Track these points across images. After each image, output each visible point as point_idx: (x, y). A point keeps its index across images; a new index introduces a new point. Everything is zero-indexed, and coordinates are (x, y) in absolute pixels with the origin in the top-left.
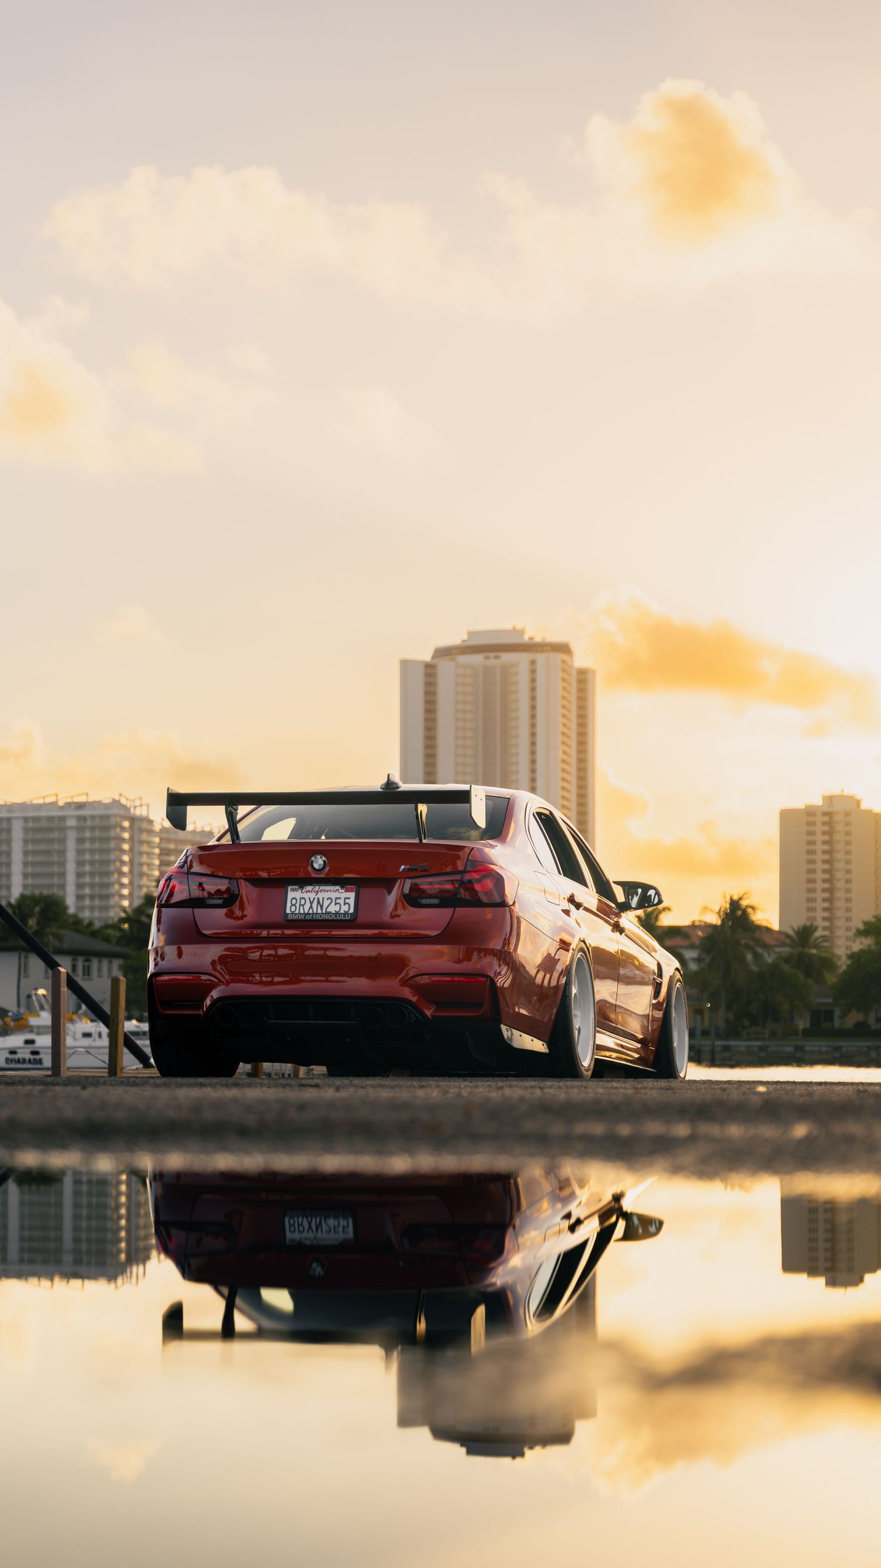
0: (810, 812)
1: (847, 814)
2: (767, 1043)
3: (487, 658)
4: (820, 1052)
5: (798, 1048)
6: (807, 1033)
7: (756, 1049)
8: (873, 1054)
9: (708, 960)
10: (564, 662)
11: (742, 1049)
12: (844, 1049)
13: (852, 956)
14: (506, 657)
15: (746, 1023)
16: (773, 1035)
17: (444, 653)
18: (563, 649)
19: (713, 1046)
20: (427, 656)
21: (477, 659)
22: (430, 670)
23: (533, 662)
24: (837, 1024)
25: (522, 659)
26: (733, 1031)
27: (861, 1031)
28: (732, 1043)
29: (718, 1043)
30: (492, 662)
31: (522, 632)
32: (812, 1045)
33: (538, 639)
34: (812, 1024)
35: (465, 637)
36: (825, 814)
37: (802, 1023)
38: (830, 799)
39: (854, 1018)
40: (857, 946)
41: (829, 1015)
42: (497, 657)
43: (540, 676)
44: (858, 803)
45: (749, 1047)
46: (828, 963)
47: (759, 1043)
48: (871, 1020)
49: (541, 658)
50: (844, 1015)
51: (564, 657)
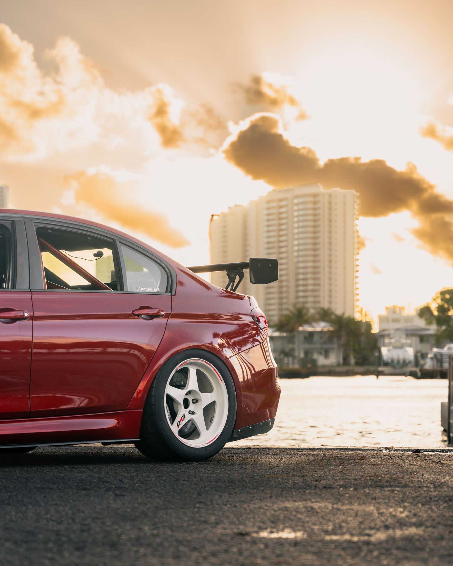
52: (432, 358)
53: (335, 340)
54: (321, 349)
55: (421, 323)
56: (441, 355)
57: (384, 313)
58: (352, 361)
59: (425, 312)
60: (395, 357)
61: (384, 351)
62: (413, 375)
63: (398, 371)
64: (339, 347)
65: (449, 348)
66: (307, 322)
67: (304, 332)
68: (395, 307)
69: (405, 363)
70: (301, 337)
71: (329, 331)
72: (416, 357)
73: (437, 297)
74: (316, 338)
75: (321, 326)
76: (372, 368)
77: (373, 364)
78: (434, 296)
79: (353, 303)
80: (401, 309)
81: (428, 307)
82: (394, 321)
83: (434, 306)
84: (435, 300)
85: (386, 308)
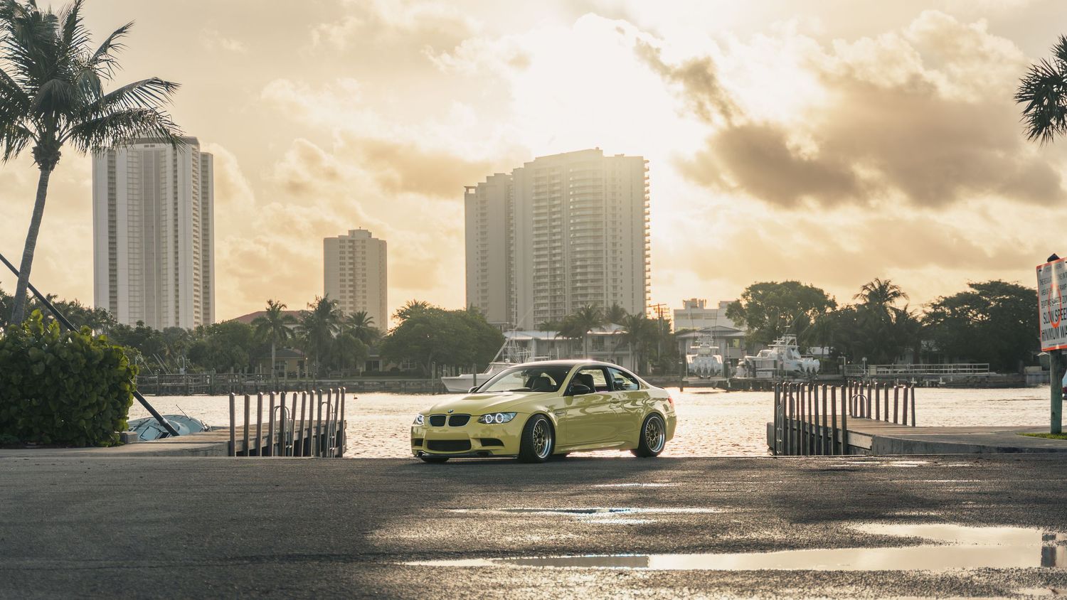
0: (342, 240)
1: (363, 241)
2: (343, 381)
3: (145, 146)
4: (373, 385)
5: (361, 383)
6: (364, 374)
7: (337, 384)
8: (403, 386)
9: (307, 332)
10: (193, 149)
11: (329, 384)
12: (386, 383)
13: (395, 329)
14: (158, 146)
15: (329, 368)
16: (346, 375)
18: (194, 141)
19: (314, 382)
21: (140, 147)
23: (175, 149)
24: (381, 369)
25: (168, 147)
26: (323, 375)
27: (394, 373)
28: (323, 381)
29: (316, 381)
30: (149, 149)
32: (368, 381)
34: (367, 369)
36: (350, 241)
37: (362, 369)
38: (353, 232)
39: (392, 365)
40: (397, 324)
41: (376, 364)
42: (154, 146)
44: (370, 234)
45: (333, 382)
47: (339, 381)
48: (400, 367)
49: (180, 146)
50: (387, 365)
51: (194, 146)
52: (743, 366)
53: (630, 344)
54: (613, 355)
55: (730, 324)
56: (754, 362)
57: (681, 307)
58: (650, 370)
59: (733, 309)
60: (702, 366)
61: (689, 358)
62: (722, 385)
63: (704, 381)
64: (633, 354)
65: (763, 354)
66: (597, 325)
67: (592, 336)
68: (694, 300)
69: (714, 373)
70: (590, 343)
71: (622, 335)
72: (726, 365)
73: (748, 294)
74: (607, 343)
75: (613, 329)
76: (672, 378)
77: (675, 373)
78: (744, 291)
79: (644, 296)
80: (702, 302)
81: (737, 304)
82: (693, 317)
83: (744, 303)
84: (744, 296)
85: (684, 301)
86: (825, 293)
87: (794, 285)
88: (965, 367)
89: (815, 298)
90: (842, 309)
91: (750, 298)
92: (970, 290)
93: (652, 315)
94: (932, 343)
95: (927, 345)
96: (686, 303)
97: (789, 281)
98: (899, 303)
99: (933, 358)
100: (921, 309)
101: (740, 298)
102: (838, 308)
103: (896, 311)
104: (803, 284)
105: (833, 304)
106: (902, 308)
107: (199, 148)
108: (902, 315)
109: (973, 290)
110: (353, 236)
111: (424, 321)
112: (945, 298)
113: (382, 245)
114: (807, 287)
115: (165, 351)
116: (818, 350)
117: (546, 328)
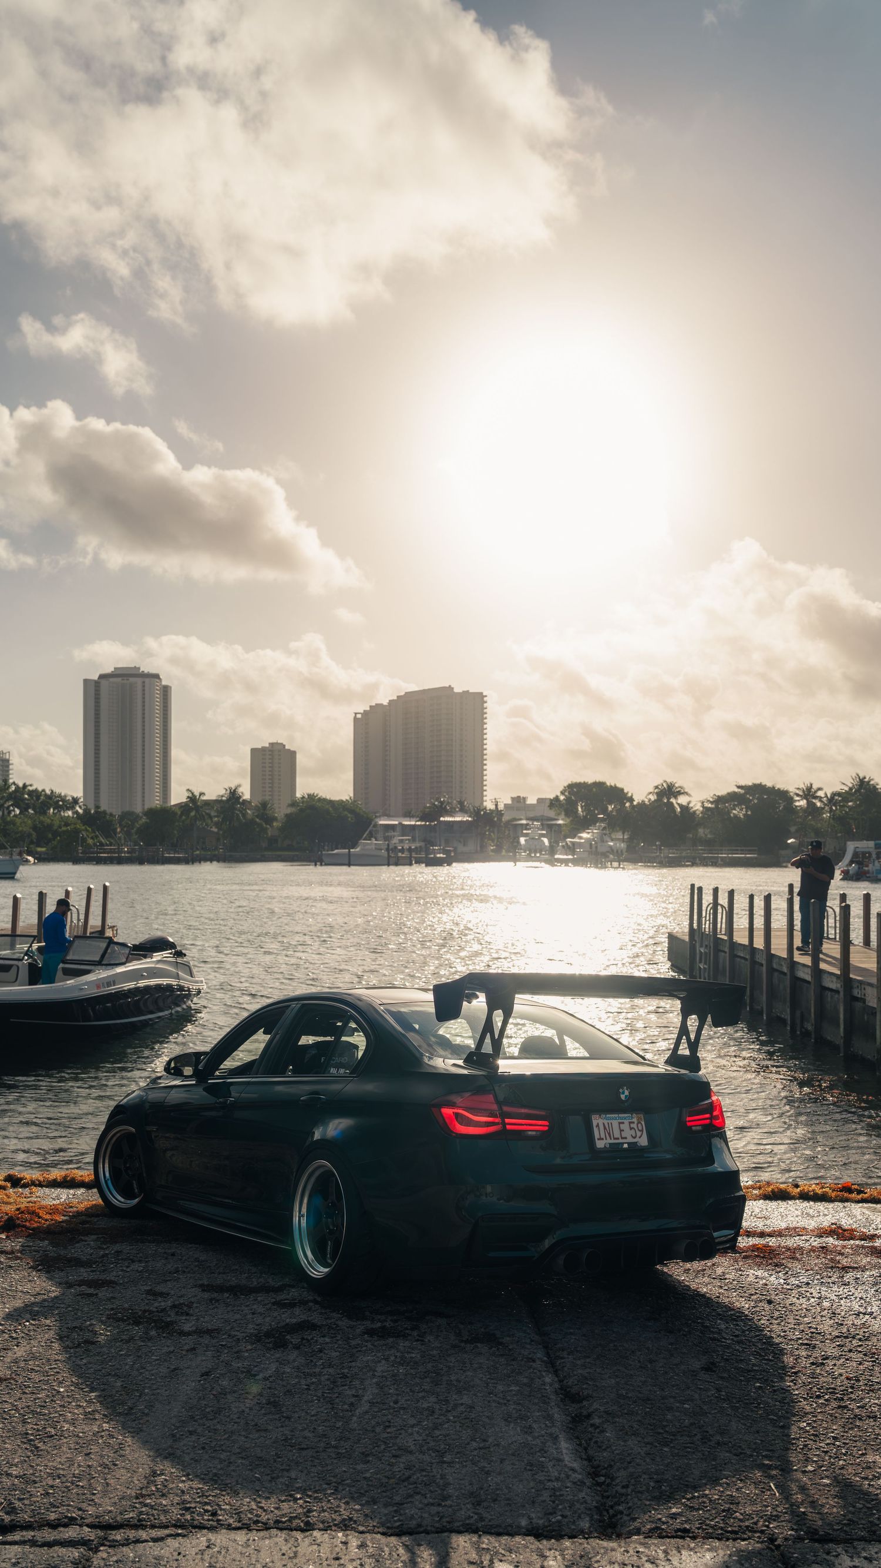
0: (263, 749)
1: (279, 751)
3: (123, 680)
4: (272, 856)
5: (263, 855)
6: (267, 848)
9: (222, 816)
10: (157, 682)
11: (237, 856)
12: (283, 856)
13: (287, 815)
14: (132, 680)
15: (240, 844)
16: (251, 849)
17: (102, 677)
18: (157, 676)
19: (227, 855)
20: (96, 678)
21: (119, 680)
22: (97, 684)
23: (144, 682)
24: (280, 845)
25: (139, 681)
26: (234, 848)
27: (290, 848)
28: (234, 853)
30: (125, 681)
31: (139, 668)
32: (269, 853)
33: (146, 672)
34: (269, 845)
35: (113, 670)
36: (270, 751)
37: (264, 845)
38: (272, 744)
39: (286, 842)
40: (289, 811)
41: (276, 841)
42: (128, 680)
43: (147, 688)
44: (284, 746)
45: (241, 854)
46: (275, 819)
47: (245, 854)
48: (296, 843)
49: (147, 680)
50: (282, 841)
51: (158, 680)
52: (563, 846)
53: (474, 829)
54: (461, 837)
55: (550, 814)
56: (573, 843)
57: (509, 802)
58: (489, 848)
59: (554, 803)
60: (532, 847)
61: (522, 840)
62: (547, 861)
63: (533, 857)
64: (477, 836)
65: (580, 838)
66: (449, 813)
67: (446, 822)
68: (519, 797)
69: (541, 852)
70: (442, 827)
71: (468, 822)
72: (551, 847)
73: (565, 791)
74: (456, 827)
75: (461, 817)
76: (509, 855)
77: (510, 851)
78: (562, 788)
79: (482, 793)
80: (524, 799)
81: (557, 798)
82: (518, 809)
83: (562, 798)
84: (562, 793)
85: (512, 798)
86: (625, 791)
87: (600, 785)
88: (737, 850)
89: (617, 794)
90: (638, 803)
91: (567, 794)
92: (737, 790)
93: (489, 805)
94: (707, 831)
95: (704, 833)
96: (513, 799)
97: (597, 781)
98: (683, 800)
99: (709, 843)
100: (700, 804)
101: (559, 794)
102: (635, 803)
103: (681, 806)
104: (608, 784)
105: (631, 800)
106: (685, 804)
107: (161, 682)
108: (685, 809)
109: (739, 790)
110: (272, 747)
111: (312, 808)
112: (718, 796)
113: (293, 754)
114: (611, 786)
115: (116, 829)
116: (620, 835)
117: (408, 815)
